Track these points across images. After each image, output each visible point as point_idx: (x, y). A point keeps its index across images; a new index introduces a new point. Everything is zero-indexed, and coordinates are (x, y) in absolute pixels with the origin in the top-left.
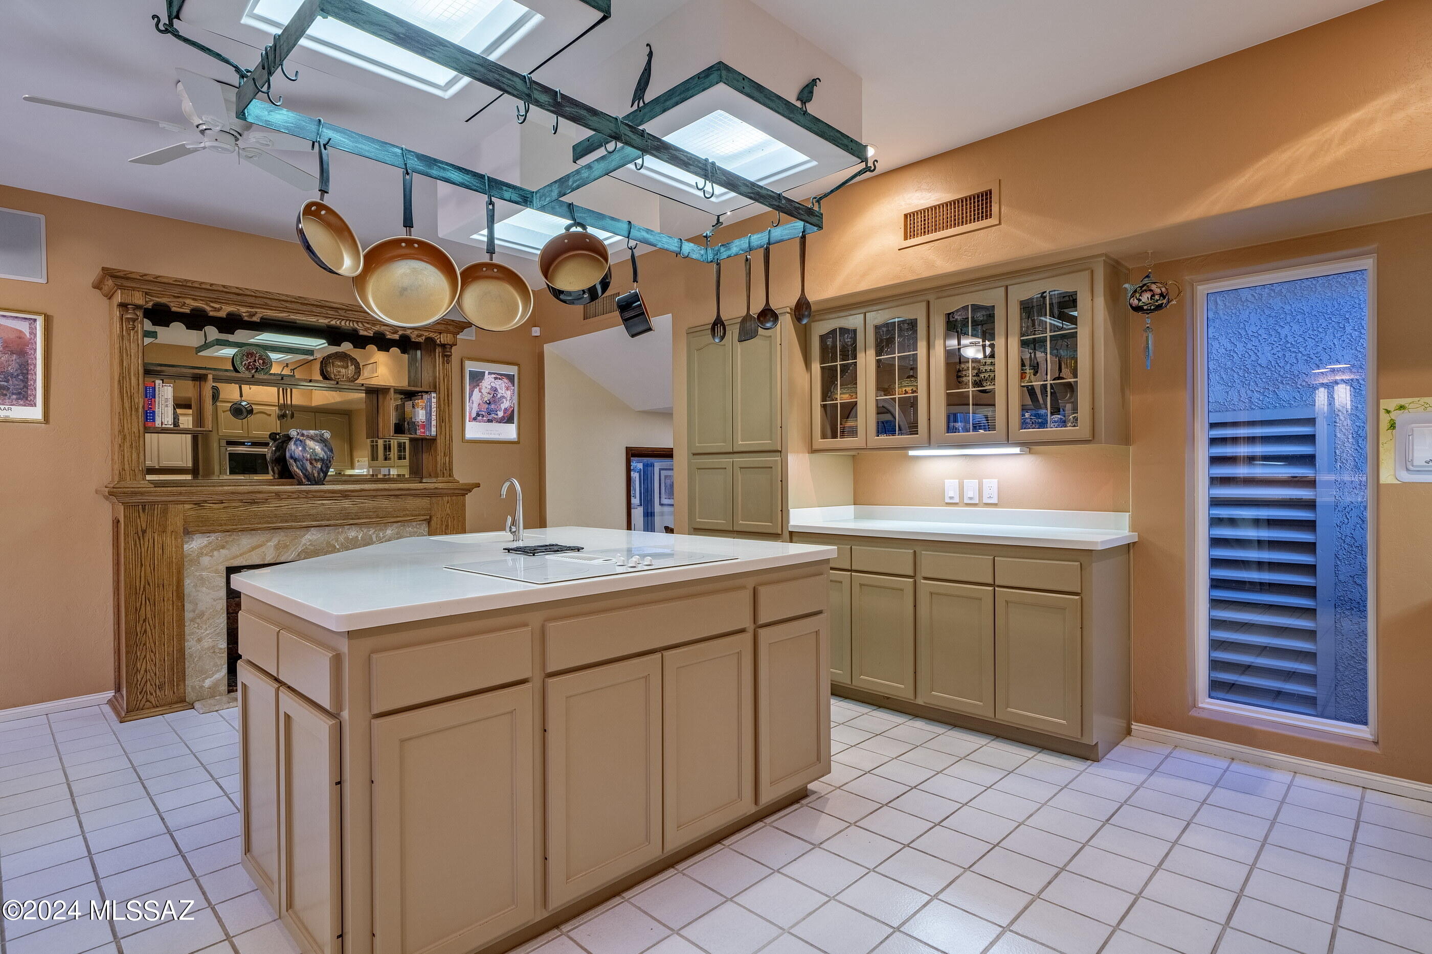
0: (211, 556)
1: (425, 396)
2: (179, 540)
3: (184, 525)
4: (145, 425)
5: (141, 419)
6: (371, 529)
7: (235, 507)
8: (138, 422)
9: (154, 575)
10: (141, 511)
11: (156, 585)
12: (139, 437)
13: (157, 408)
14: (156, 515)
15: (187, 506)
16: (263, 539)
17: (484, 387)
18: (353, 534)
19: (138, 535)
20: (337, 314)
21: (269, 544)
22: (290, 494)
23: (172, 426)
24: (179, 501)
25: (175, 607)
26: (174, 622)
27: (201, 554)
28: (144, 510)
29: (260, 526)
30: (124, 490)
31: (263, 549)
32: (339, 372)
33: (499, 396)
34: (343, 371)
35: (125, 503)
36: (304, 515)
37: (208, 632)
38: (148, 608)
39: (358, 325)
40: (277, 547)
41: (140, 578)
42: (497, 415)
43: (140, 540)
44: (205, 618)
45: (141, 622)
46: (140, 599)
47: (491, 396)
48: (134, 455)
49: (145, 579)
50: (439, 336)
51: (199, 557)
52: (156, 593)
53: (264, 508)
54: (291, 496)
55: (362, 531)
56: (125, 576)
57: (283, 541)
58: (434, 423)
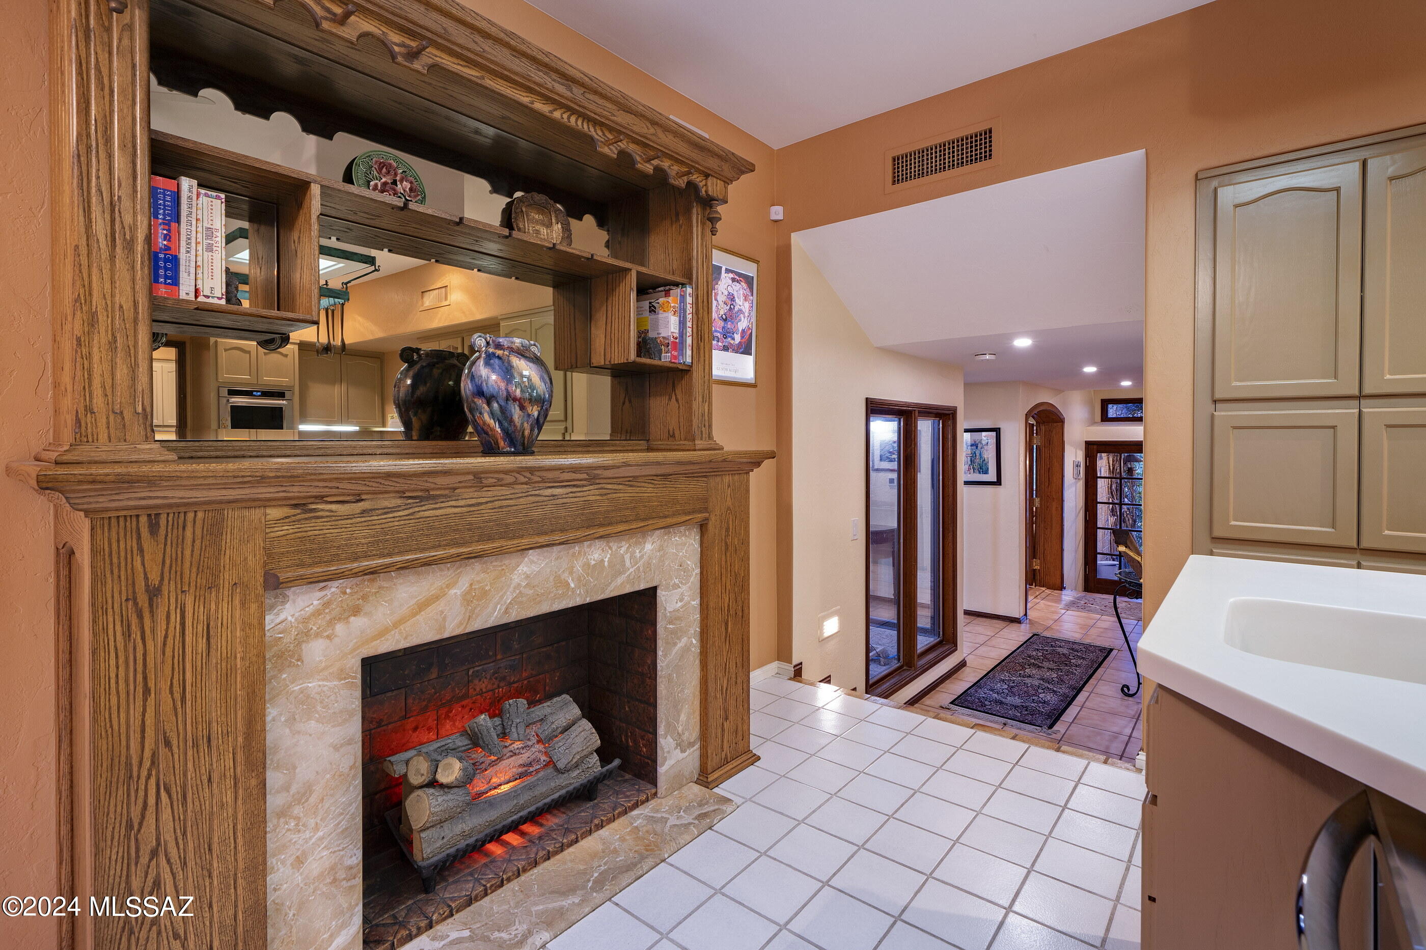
0: (328, 637)
1: (676, 292)
2: (254, 606)
3: (265, 564)
4: (151, 291)
5: (142, 272)
6: (623, 543)
7: (388, 510)
8: (133, 280)
9: (185, 714)
10: (145, 532)
11: (190, 743)
12: (135, 321)
13: (183, 250)
14: (188, 541)
15: (274, 513)
16: (438, 584)
17: (720, 293)
18: (596, 556)
19: (136, 603)
20: (568, 94)
21: (453, 592)
22: (502, 476)
23: (223, 302)
24: (254, 500)
25: (240, 792)
26: (239, 834)
27: (305, 635)
28: (154, 528)
29: (440, 553)
30: (94, 470)
31: (441, 605)
32: (538, 232)
33: (736, 309)
34: (544, 231)
35: (95, 511)
36: (521, 522)
37: (320, 834)
38: (166, 814)
39: (595, 131)
40: (468, 599)
41: (143, 731)
42: (733, 339)
43: (140, 617)
44: (313, 799)
45: (144, 860)
46: (141, 793)
47: (728, 308)
48: (122, 372)
49: (157, 730)
50: (704, 182)
51: (299, 644)
52: (190, 765)
53: (447, 509)
54: (502, 479)
55: (610, 548)
56: (93, 733)
57: (479, 582)
58: (689, 341)
